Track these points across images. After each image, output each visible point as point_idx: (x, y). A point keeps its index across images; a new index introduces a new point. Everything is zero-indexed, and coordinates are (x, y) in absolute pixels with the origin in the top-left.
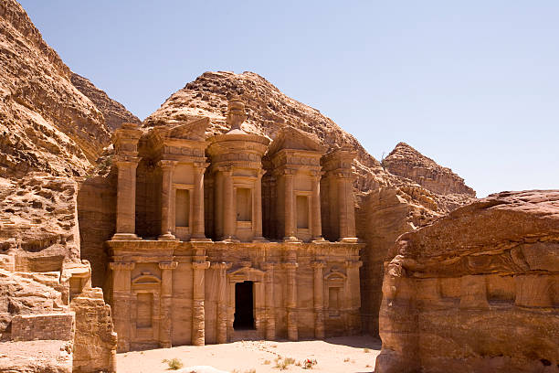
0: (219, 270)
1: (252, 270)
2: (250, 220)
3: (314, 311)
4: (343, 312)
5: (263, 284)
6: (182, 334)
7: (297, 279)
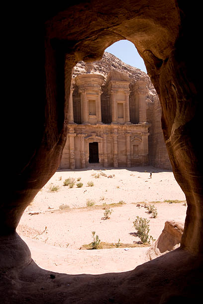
0: (81, 137)
1: (97, 137)
2: (96, 115)
3: (126, 155)
4: (140, 156)
5: (102, 144)
6: (65, 164)
7: (118, 141)
